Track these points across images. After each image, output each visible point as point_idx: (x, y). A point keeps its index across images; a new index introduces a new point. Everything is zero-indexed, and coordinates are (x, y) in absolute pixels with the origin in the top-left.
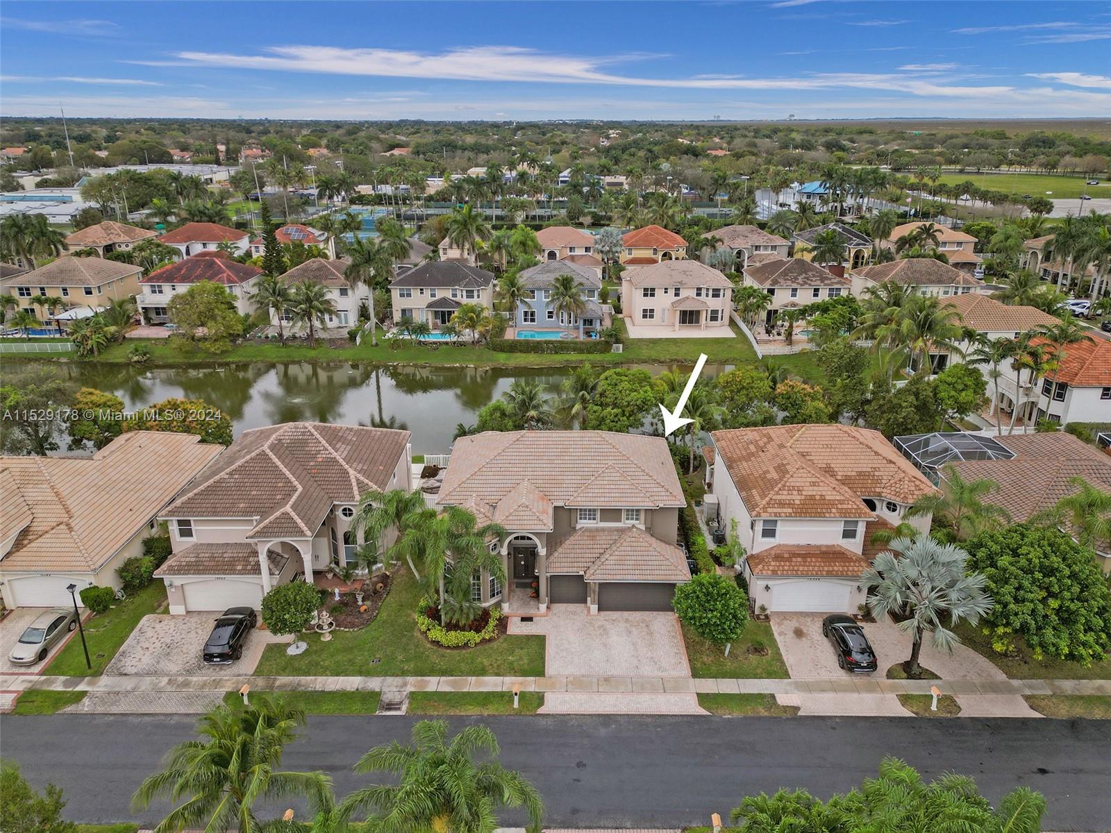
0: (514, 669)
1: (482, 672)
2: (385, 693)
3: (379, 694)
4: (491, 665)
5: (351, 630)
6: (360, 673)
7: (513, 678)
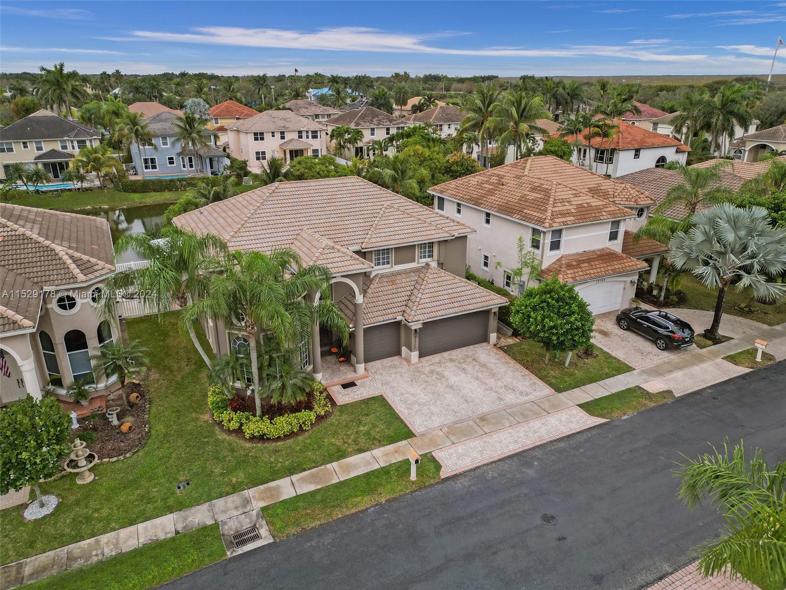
0: (375, 439)
1: (340, 454)
2: (224, 523)
3: (216, 526)
4: (345, 443)
5: (121, 458)
6: (170, 510)
7: (382, 449)
